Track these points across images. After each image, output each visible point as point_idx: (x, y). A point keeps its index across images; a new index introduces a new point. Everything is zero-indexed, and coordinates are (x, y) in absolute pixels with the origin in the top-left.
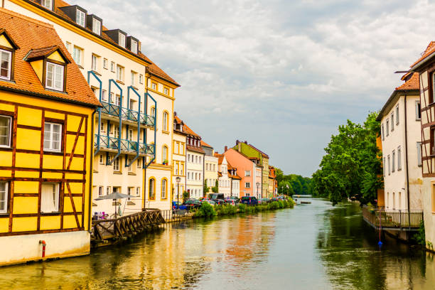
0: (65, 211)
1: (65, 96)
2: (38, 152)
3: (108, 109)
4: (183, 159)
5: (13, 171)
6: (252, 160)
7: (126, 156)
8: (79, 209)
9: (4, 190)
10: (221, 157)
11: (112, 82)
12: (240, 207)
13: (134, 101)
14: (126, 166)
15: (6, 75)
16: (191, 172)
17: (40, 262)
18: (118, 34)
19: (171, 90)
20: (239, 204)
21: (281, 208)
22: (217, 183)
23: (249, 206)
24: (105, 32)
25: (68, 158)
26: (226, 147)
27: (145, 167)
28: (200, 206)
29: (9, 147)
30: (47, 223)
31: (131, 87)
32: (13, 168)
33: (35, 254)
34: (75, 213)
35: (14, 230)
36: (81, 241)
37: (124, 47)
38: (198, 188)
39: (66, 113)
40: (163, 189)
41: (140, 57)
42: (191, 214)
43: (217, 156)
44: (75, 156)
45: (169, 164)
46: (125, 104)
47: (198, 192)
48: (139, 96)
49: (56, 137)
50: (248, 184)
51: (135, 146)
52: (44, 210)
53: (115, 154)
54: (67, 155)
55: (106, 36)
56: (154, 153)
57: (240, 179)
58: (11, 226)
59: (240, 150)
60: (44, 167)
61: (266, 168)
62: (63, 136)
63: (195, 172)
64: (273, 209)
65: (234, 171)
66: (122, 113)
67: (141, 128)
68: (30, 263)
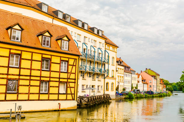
0: (68, 93)
1: (68, 52)
2: (59, 72)
3: (90, 56)
4: (123, 75)
5: (50, 78)
6: (153, 76)
7: (97, 74)
8: (73, 92)
9: (47, 84)
10: (139, 75)
11: (92, 47)
12: (145, 95)
13: (101, 53)
14: (97, 78)
15: (48, 46)
16: (126, 81)
17: (59, 110)
18: (94, 29)
19: (115, 49)
20: (145, 94)
21: (164, 96)
22: (137, 85)
23: (150, 95)
24: (89, 28)
25: (69, 74)
26: (141, 71)
27: (104, 78)
28: (128, 94)
29: (49, 70)
30: (61, 97)
31: (99, 48)
32: (50, 77)
33: (57, 108)
34: (72, 94)
35: (50, 99)
36: (73, 104)
37: (96, 33)
38: (129, 87)
39: (69, 58)
40: (112, 87)
41: (103, 37)
42: (124, 97)
43: (137, 75)
44: (72, 73)
45: (115, 77)
46: (96, 55)
47: (129, 88)
48: (102, 52)
49: (65, 67)
50: (150, 86)
51: (100, 70)
52: (60, 92)
53: (92, 73)
54: (69, 73)
55: (90, 30)
56: (108, 73)
57: (147, 84)
58: (49, 97)
59: (147, 72)
60: (61, 77)
61: (158, 80)
62: (67, 66)
63: (128, 81)
64: (161, 96)
65: (145, 80)
66: (95, 58)
67: (103, 64)
68: (55, 111)
